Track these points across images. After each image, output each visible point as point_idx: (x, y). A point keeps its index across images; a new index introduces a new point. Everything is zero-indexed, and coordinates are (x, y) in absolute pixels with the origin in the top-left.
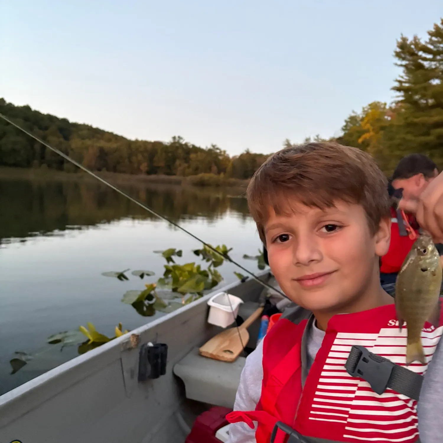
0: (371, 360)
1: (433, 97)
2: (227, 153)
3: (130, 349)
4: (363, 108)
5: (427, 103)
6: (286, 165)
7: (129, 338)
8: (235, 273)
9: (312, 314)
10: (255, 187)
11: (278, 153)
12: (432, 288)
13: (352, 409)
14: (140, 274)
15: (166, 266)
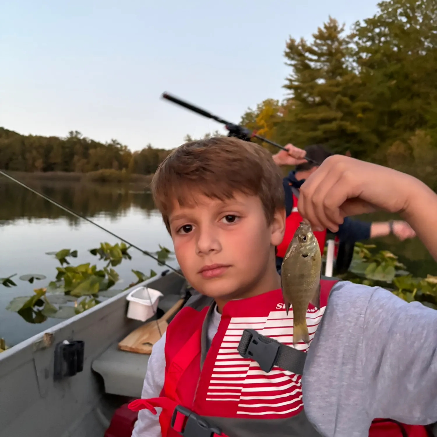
0: (261, 342)
1: (319, 95)
2: (129, 148)
3: (44, 349)
4: (258, 105)
5: (314, 101)
6: (189, 158)
7: (43, 337)
8: (133, 271)
9: (214, 301)
10: (159, 179)
11: (182, 147)
12: (312, 272)
13: (243, 387)
14: (30, 278)
15: (58, 269)
